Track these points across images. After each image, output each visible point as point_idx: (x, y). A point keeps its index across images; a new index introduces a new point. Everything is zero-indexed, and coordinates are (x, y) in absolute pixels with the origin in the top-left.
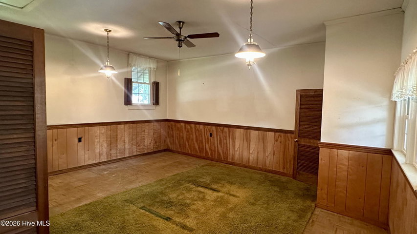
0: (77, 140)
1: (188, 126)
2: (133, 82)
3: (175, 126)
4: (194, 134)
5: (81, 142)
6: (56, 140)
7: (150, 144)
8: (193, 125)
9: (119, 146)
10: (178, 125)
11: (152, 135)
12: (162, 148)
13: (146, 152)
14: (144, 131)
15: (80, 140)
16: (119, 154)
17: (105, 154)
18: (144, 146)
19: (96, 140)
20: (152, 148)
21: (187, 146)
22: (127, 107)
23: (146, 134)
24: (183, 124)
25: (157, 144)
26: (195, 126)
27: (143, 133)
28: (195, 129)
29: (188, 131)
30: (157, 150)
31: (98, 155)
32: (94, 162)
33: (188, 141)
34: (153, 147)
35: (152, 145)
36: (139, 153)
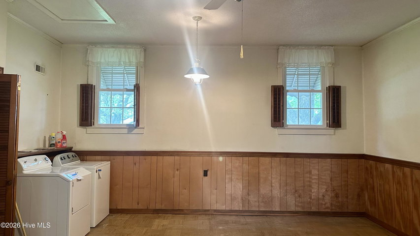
0: (202, 173)
1: (398, 171)
2: (288, 91)
3: (377, 168)
4: (410, 189)
5: (207, 176)
6: (177, 170)
7: (323, 196)
8: (407, 170)
9: (262, 191)
10: (382, 167)
11: (329, 181)
12: (351, 209)
13: (314, 209)
14: (310, 172)
15: (206, 173)
16: (262, 204)
17: (240, 200)
18: (310, 198)
19: (227, 176)
20: (328, 205)
21: (398, 214)
22: (277, 131)
23: (314, 177)
24: (388, 166)
25: (340, 199)
26: (412, 173)
27: (308, 175)
28: (412, 178)
29: (399, 183)
30: (338, 210)
31: (229, 198)
32: (223, 208)
33: (398, 204)
34: (332, 204)
35: (328, 199)
36: (299, 209)
